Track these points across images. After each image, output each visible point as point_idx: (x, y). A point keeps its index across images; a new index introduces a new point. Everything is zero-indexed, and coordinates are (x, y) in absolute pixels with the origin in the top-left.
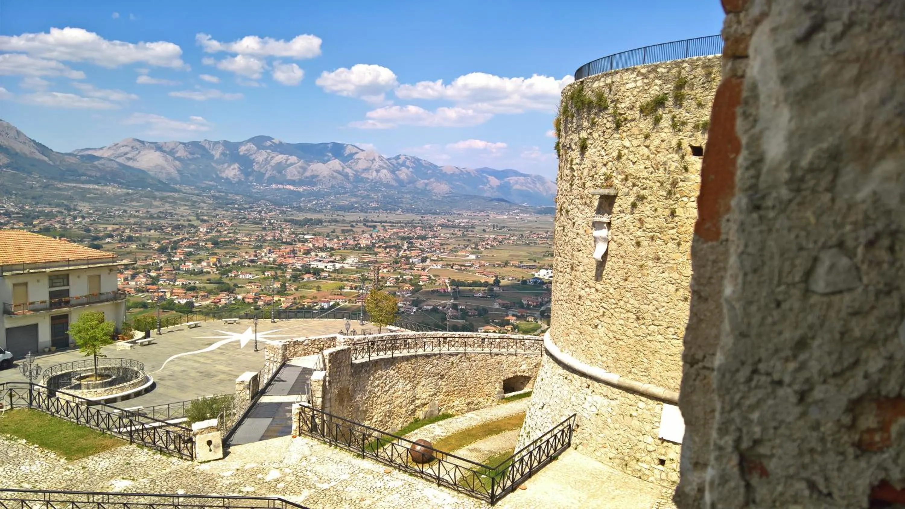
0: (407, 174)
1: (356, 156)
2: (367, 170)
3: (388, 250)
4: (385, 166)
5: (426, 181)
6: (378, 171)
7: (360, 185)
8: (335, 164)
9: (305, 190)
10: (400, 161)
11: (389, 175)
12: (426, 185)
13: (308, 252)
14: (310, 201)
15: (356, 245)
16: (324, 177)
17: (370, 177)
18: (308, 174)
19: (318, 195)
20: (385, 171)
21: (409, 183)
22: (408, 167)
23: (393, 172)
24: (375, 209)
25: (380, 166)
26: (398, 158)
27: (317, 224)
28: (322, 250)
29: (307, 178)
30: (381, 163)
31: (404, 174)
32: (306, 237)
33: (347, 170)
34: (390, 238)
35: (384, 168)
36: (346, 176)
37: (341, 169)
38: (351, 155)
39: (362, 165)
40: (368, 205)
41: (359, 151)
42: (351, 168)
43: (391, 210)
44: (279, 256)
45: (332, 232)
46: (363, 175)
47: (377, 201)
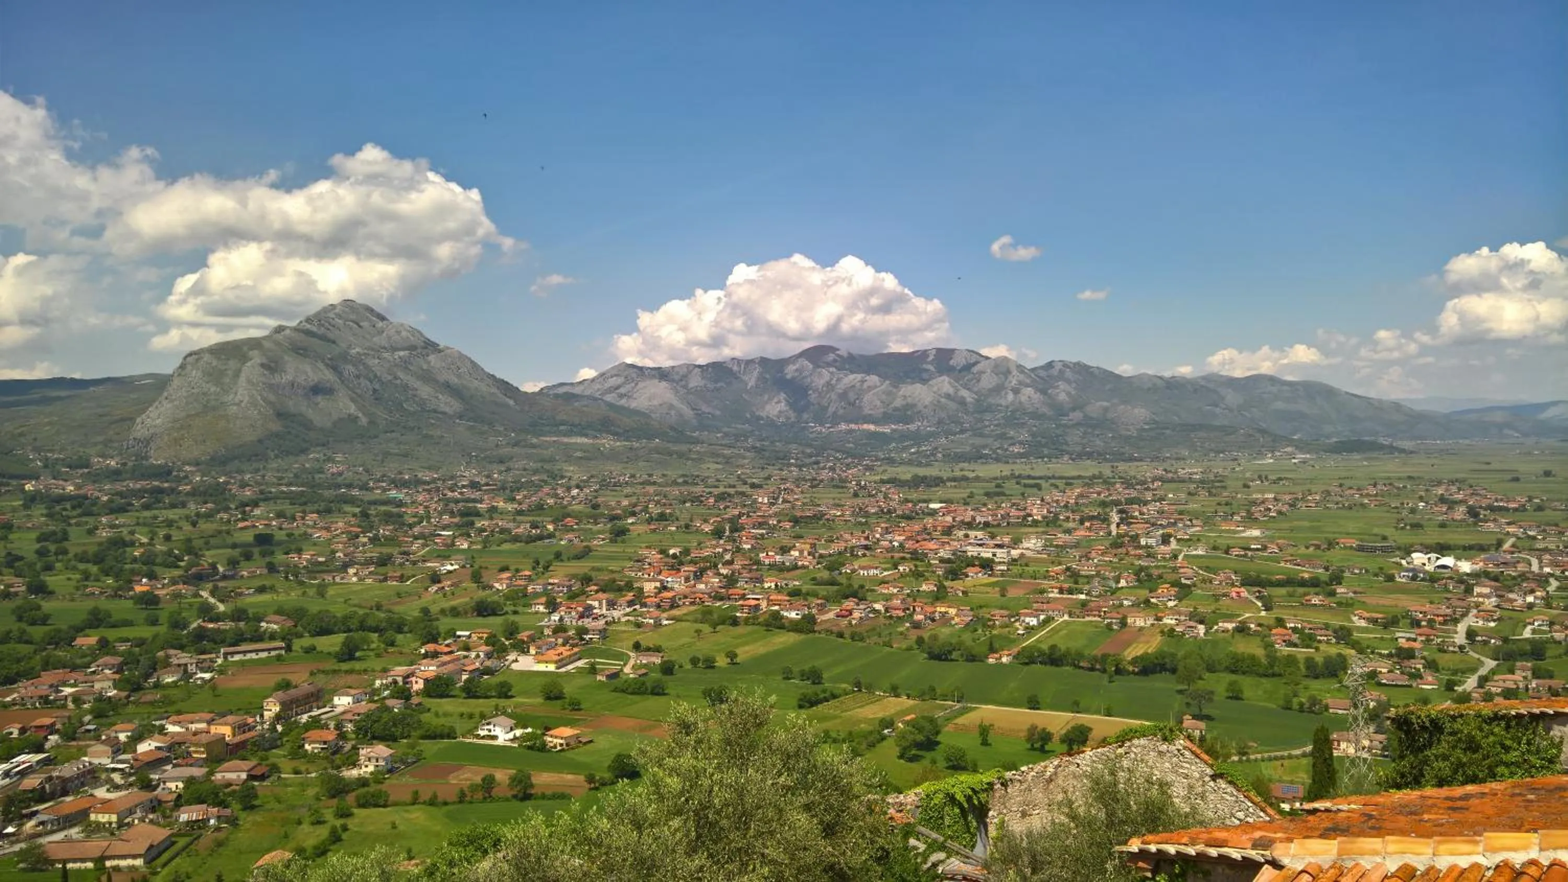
0: (1068, 394)
1: (975, 369)
2: (998, 389)
3: (1087, 524)
4: (1028, 381)
5: (1105, 404)
6: (1016, 391)
7: (988, 416)
8: (944, 384)
9: (894, 431)
10: (1055, 372)
11: (1037, 397)
12: (1106, 409)
13: (948, 531)
14: (905, 449)
15: (1025, 518)
16: (925, 407)
17: (1003, 402)
18: (898, 403)
19: (917, 438)
20: (1029, 391)
21: (1074, 409)
22: (1068, 381)
23: (1044, 392)
24: (1021, 455)
25: (1020, 383)
26: (1050, 365)
27: (937, 485)
28: (970, 525)
29: (896, 409)
30: (1022, 377)
31: (1063, 393)
32: (933, 506)
33: (964, 393)
34: (1077, 503)
35: (1027, 386)
36: (962, 402)
37: (951, 391)
38: (968, 367)
39: (988, 381)
40: (1007, 450)
41: (981, 359)
42: (968, 389)
43: (1050, 457)
44: (908, 538)
45: (969, 497)
46: (991, 400)
47: (1021, 443)
